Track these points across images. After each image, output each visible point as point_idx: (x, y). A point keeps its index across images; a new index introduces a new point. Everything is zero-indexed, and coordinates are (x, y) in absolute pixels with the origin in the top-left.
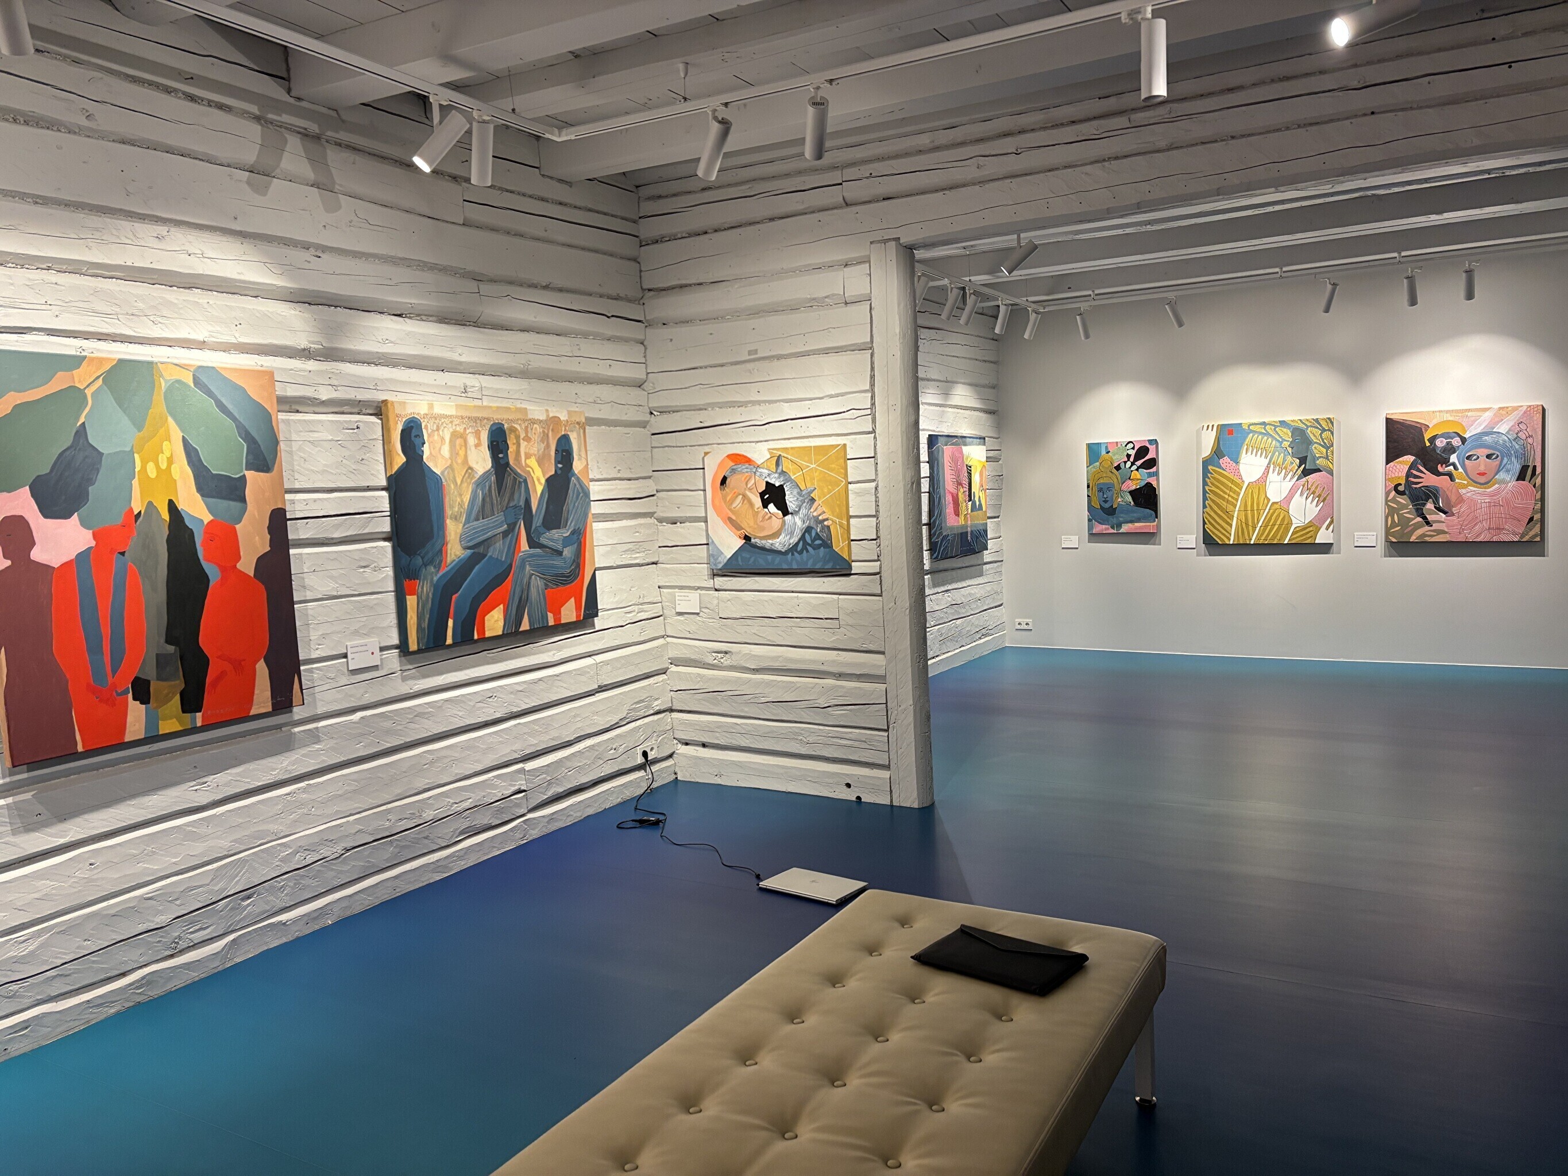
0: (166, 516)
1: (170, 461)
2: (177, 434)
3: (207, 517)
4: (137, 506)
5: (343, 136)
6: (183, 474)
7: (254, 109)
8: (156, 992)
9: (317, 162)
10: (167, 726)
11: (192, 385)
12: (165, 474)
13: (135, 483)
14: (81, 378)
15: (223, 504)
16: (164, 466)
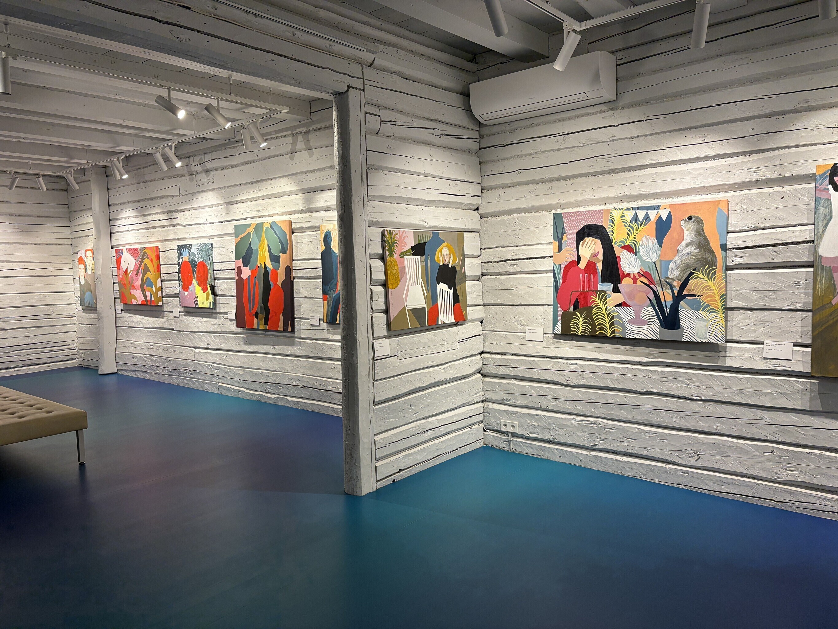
0: (263, 267)
1: (265, 251)
2: (266, 243)
3: (271, 268)
4: (259, 264)
5: (313, 127)
6: (267, 255)
7: (290, 132)
8: (262, 400)
9: (306, 141)
10: (261, 327)
11: (270, 228)
12: (264, 254)
13: (258, 257)
14: (251, 230)
15: (275, 263)
16: (264, 253)
